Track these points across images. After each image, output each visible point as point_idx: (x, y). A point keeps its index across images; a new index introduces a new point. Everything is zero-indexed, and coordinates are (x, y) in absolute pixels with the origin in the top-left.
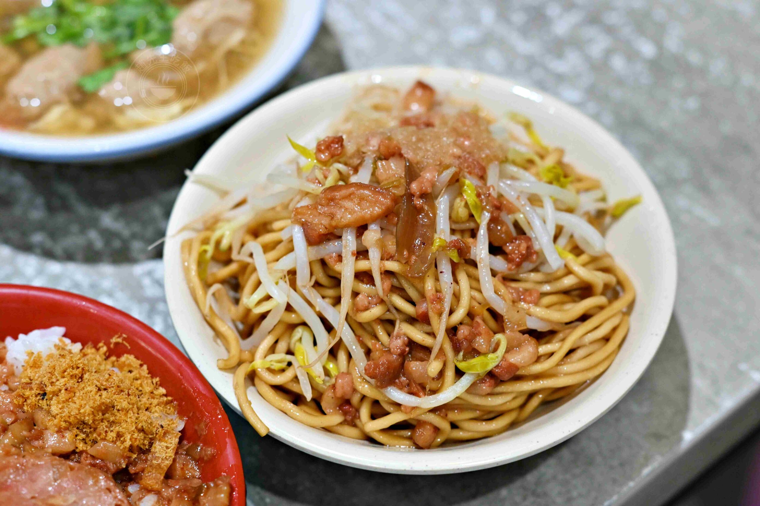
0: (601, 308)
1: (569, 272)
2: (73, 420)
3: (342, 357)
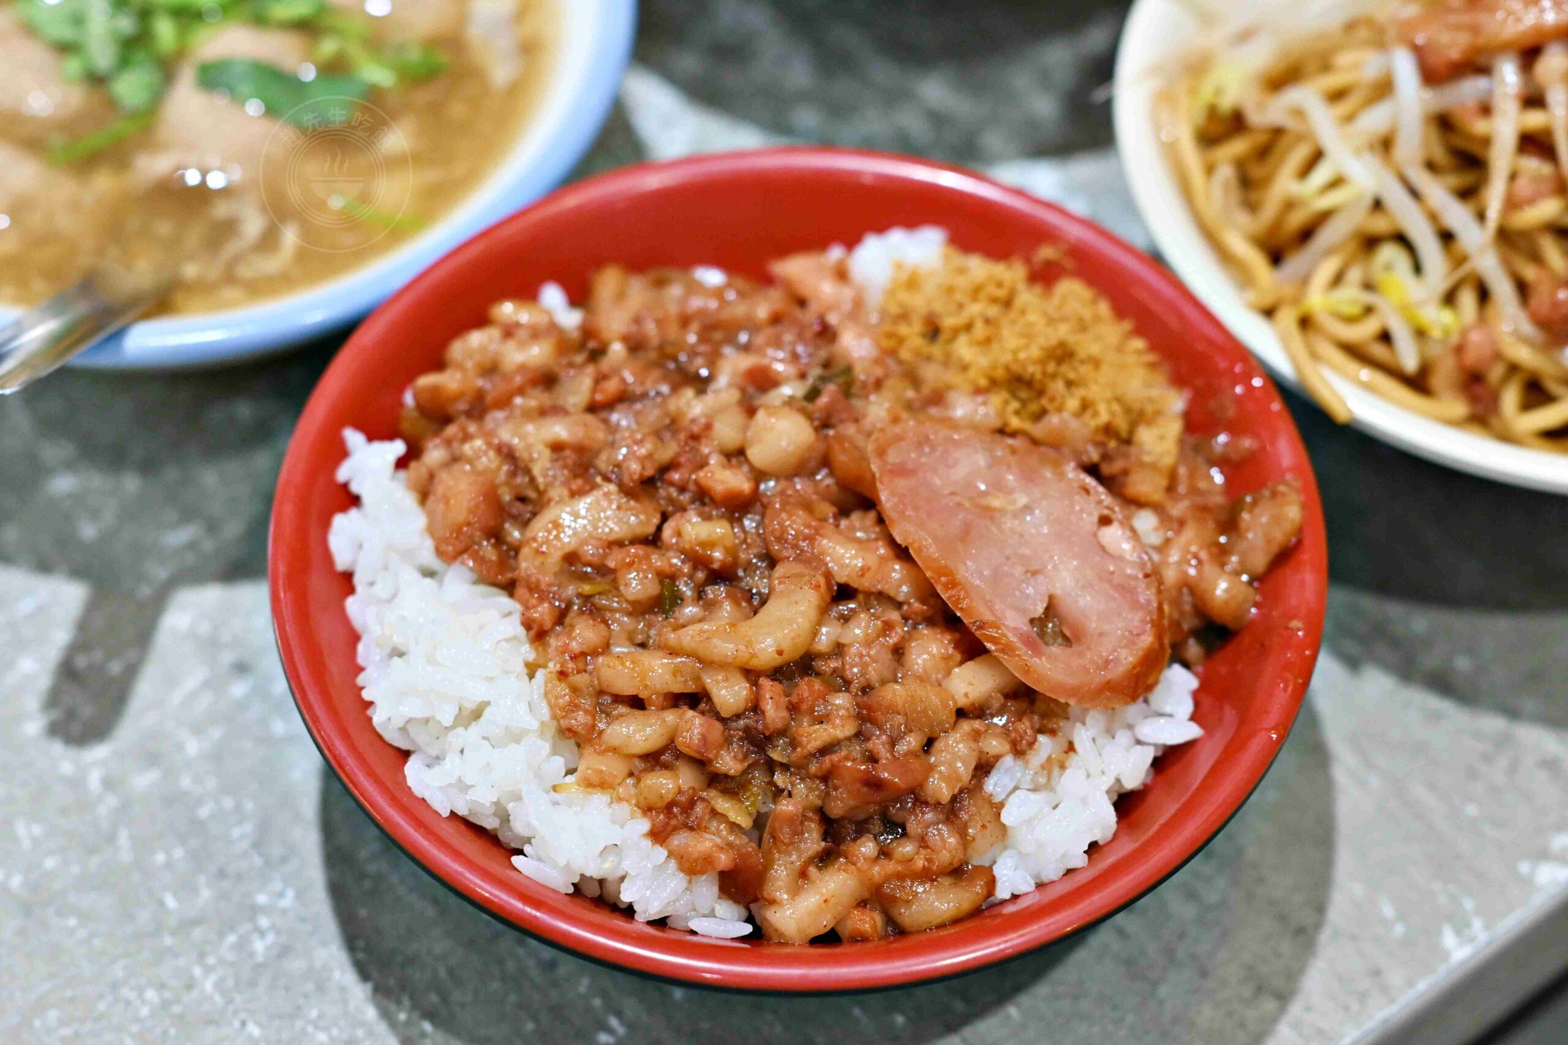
2: (1000, 373)
3: (1468, 299)
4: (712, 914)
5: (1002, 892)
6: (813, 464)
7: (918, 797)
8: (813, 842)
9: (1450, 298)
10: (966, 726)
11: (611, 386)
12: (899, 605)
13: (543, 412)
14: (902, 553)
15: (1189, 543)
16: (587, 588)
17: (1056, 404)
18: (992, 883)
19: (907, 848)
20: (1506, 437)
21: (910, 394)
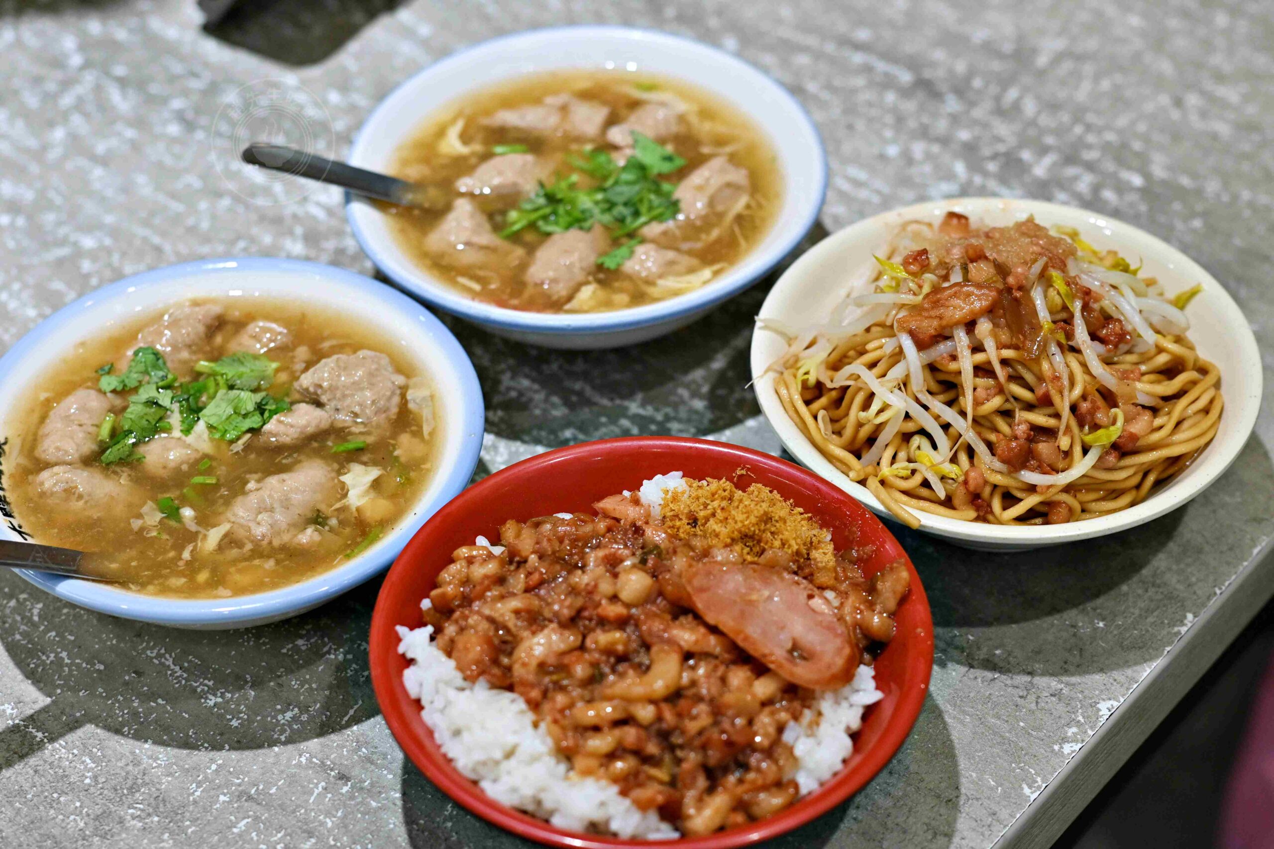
0: (1194, 383)
1: (1160, 350)
2: (736, 535)
3: (963, 458)
4: (658, 830)
5: (804, 791)
6: (654, 596)
7: (753, 748)
8: (702, 782)
9: (954, 460)
10: (767, 710)
11: (536, 577)
12: (716, 657)
13: (502, 597)
14: (714, 630)
15: (853, 602)
16: (555, 677)
17: (769, 544)
18: (796, 786)
19: (751, 776)
20: (1000, 522)
21: (691, 554)
